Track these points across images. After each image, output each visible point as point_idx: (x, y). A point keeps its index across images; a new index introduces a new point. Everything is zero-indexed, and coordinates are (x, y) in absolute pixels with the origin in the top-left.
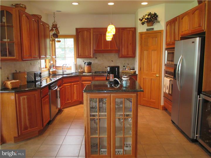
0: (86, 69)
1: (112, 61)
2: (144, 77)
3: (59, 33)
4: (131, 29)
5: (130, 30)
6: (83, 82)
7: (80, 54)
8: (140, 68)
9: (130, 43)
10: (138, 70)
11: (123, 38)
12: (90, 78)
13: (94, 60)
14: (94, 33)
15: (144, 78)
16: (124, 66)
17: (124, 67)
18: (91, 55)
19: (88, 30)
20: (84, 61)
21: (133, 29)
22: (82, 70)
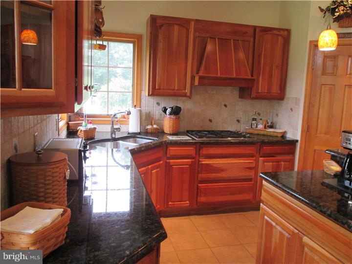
0: (167, 123)
1: (225, 106)
2: (316, 147)
3: (103, 23)
4: (282, 33)
5: (278, 35)
6: (171, 161)
7: (160, 86)
8: (308, 126)
9: (277, 66)
10: (302, 131)
11: (263, 53)
12: (190, 150)
13: (183, 102)
14: (197, 34)
15: (315, 150)
16: (254, 119)
17: (254, 122)
18: (185, 89)
19: (183, 23)
20: (158, 104)
21: (286, 33)
22: (155, 126)
